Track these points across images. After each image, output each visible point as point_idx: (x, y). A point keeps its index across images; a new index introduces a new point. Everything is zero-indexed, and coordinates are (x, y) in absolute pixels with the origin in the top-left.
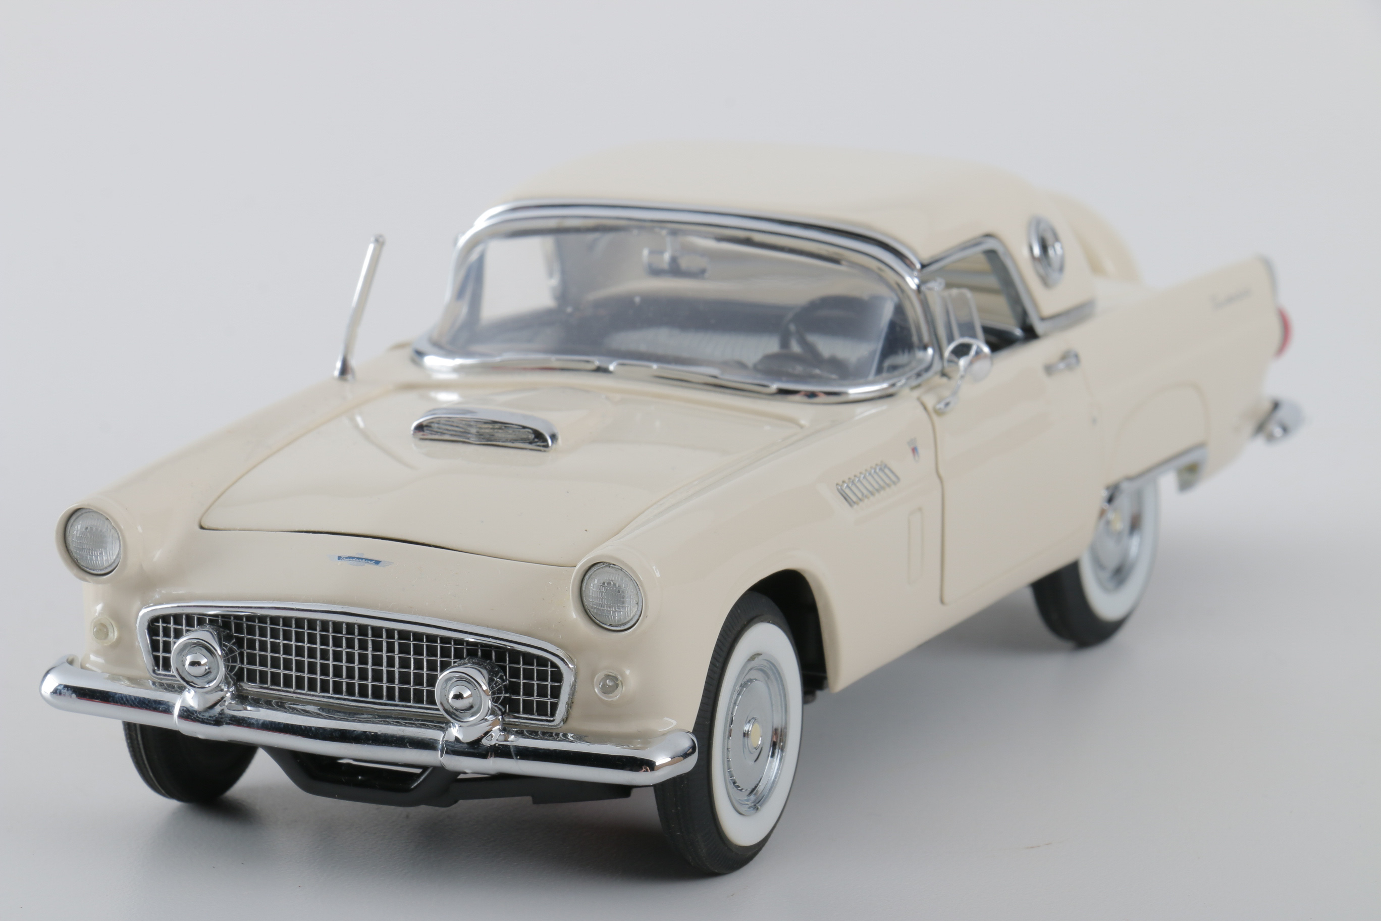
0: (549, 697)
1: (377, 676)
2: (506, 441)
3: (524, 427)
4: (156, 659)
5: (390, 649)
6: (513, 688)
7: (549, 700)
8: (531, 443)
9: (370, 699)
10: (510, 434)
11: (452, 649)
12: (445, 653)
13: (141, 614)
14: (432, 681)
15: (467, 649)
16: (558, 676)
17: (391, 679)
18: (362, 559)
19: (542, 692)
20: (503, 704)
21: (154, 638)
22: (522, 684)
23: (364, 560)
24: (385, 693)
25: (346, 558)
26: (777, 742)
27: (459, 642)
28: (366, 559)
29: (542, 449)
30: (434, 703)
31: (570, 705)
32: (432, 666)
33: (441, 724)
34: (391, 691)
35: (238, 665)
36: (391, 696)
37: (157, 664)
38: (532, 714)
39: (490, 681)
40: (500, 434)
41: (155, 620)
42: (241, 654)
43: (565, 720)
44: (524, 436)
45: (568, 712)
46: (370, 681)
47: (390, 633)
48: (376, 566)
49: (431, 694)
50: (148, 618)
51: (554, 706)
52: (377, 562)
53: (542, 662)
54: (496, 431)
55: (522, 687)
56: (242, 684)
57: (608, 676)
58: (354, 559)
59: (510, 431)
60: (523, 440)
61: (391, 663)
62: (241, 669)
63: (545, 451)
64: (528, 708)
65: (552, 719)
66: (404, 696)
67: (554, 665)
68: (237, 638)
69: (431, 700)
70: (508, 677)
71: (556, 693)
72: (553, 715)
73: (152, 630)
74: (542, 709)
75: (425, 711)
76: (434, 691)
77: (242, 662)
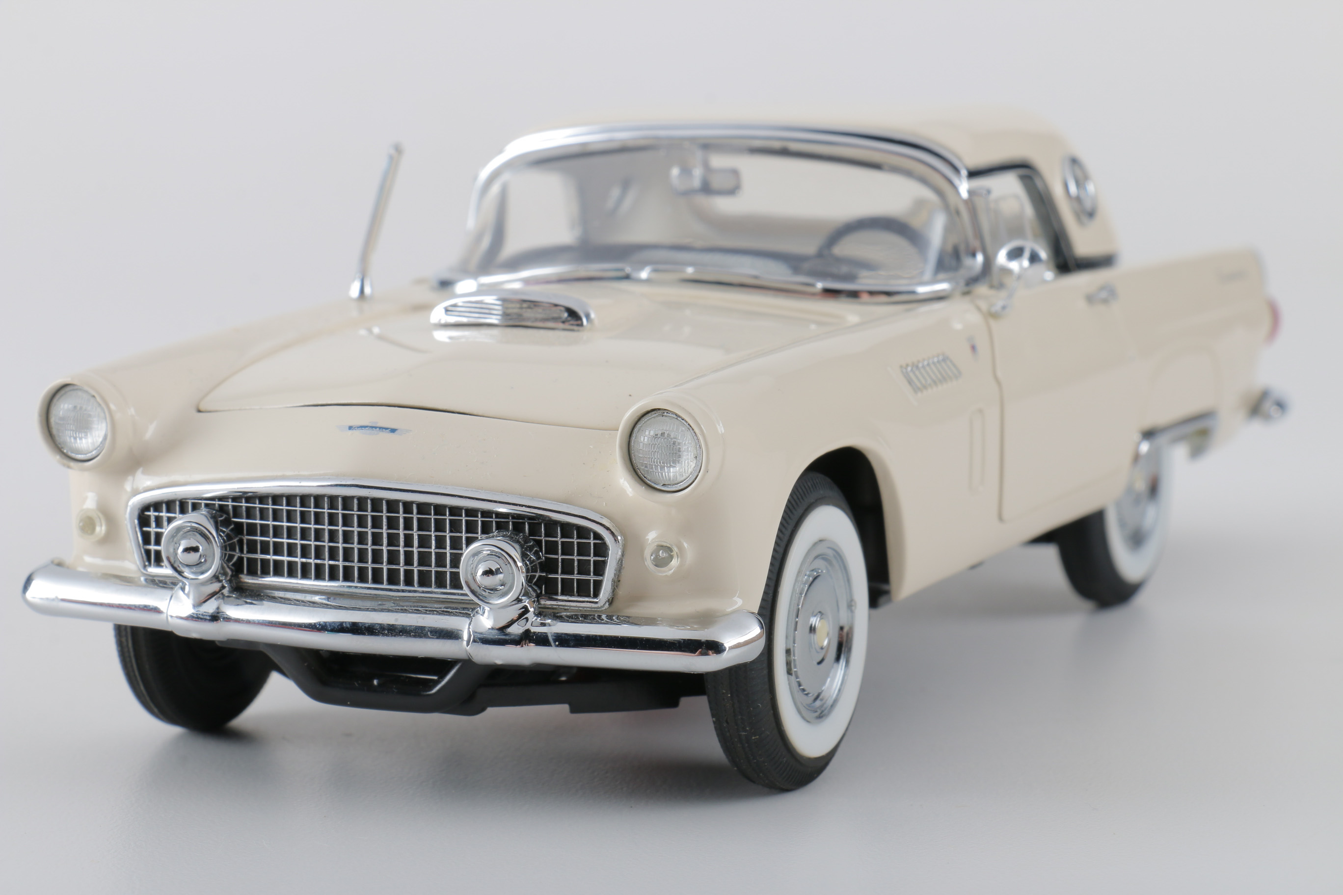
0: (592, 574)
1: (393, 558)
2: (536, 320)
3: (556, 305)
4: (148, 552)
5: (408, 525)
6: (549, 566)
7: (592, 578)
8: (563, 322)
9: (385, 586)
10: (538, 313)
11: (480, 523)
12: (471, 527)
13: (130, 503)
14: (456, 561)
15: (496, 521)
16: (601, 549)
17: (409, 561)
18: (376, 428)
19: (583, 568)
20: (538, 584)
21: (145, 529)
22: (560, 560)
23: (378, 429)
24: (402, 578)
25: (358, 427)
26: (843, 647)
27: (486, 514)
28: (380, 428)
29: (575, 328)
30: (460, 587)
31: (616, 583)
32: (456, 544)
33: (467, 610)
34: (409, 574)
35: (237, 554)
36: (409, 581)
37: (149, 560)
38: (572, 595)
39: (524, 556)
40: (528, 314)
41: (146, 508)
42: (241, 542)
43: (611, 602)
44: (555, 315)
45: (614, 591)
46: (385, 564)
47: (408, 506)
48: (391, 435)
49: (455, 577)
50: (139, 506)
51: (598, 585)
52: (393, 431)
53: (583, 532)
54: (524, 310)
55: (560, 564)
56: (241, 576)
57: (661, 547)
58: (367, 428)
59: (540, 310)
60: (555, 319)
61: (408, 542)
62: (241, 559)
63: (578, 331)
64: (567, 589)
65: (595, 600)
66: (424, 581)
67: (597, 536)
68: (236, 523)
69: (456, 583)
70: (544, 553)
71: (600, 568)
72: (596, 595)
73: (143, 521)
74: (583, 589)
75: (449, 596)
76: (459, 572)
77: (241, 551)
